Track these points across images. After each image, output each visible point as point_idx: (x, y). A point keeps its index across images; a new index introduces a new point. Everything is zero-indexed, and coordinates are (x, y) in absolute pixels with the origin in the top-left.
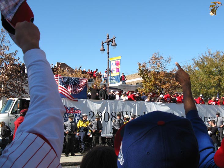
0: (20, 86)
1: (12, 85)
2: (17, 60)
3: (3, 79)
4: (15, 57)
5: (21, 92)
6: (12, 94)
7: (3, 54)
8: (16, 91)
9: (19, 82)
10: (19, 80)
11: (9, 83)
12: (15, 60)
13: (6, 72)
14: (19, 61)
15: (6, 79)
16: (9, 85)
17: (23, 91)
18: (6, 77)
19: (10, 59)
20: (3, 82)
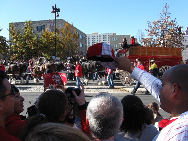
0: (179, 41)
1: (174, 40)
2: (176, 24)
3: (168, 38)
4: (174, 23)
5: (180, 44)
6: (174, 46)
7: (167, 22)
8: (177, 44)
9: (178, 38)
10: (178, 37)
11: (172, 39)
12: (174, 24)
13: (170, 33)
14: (177, 25)
15: (170, 37)
16: (172, 40)
17: (181, 44)
18: (170, 36)
19: (172, 24)
20: (169, 39)
